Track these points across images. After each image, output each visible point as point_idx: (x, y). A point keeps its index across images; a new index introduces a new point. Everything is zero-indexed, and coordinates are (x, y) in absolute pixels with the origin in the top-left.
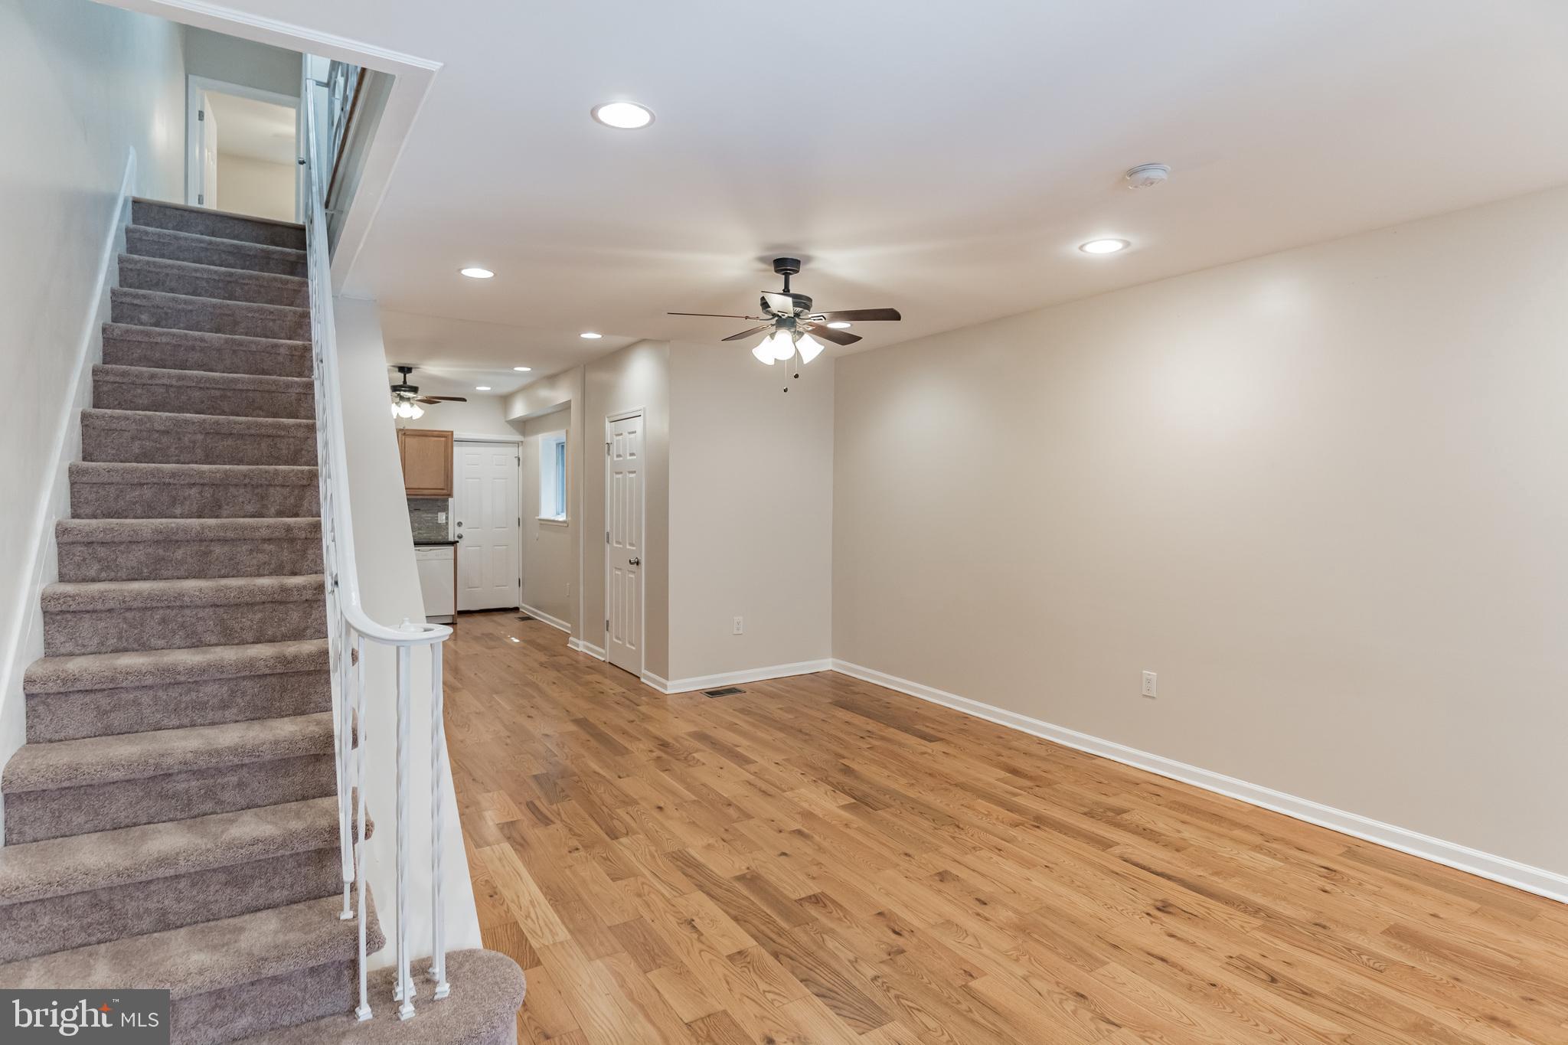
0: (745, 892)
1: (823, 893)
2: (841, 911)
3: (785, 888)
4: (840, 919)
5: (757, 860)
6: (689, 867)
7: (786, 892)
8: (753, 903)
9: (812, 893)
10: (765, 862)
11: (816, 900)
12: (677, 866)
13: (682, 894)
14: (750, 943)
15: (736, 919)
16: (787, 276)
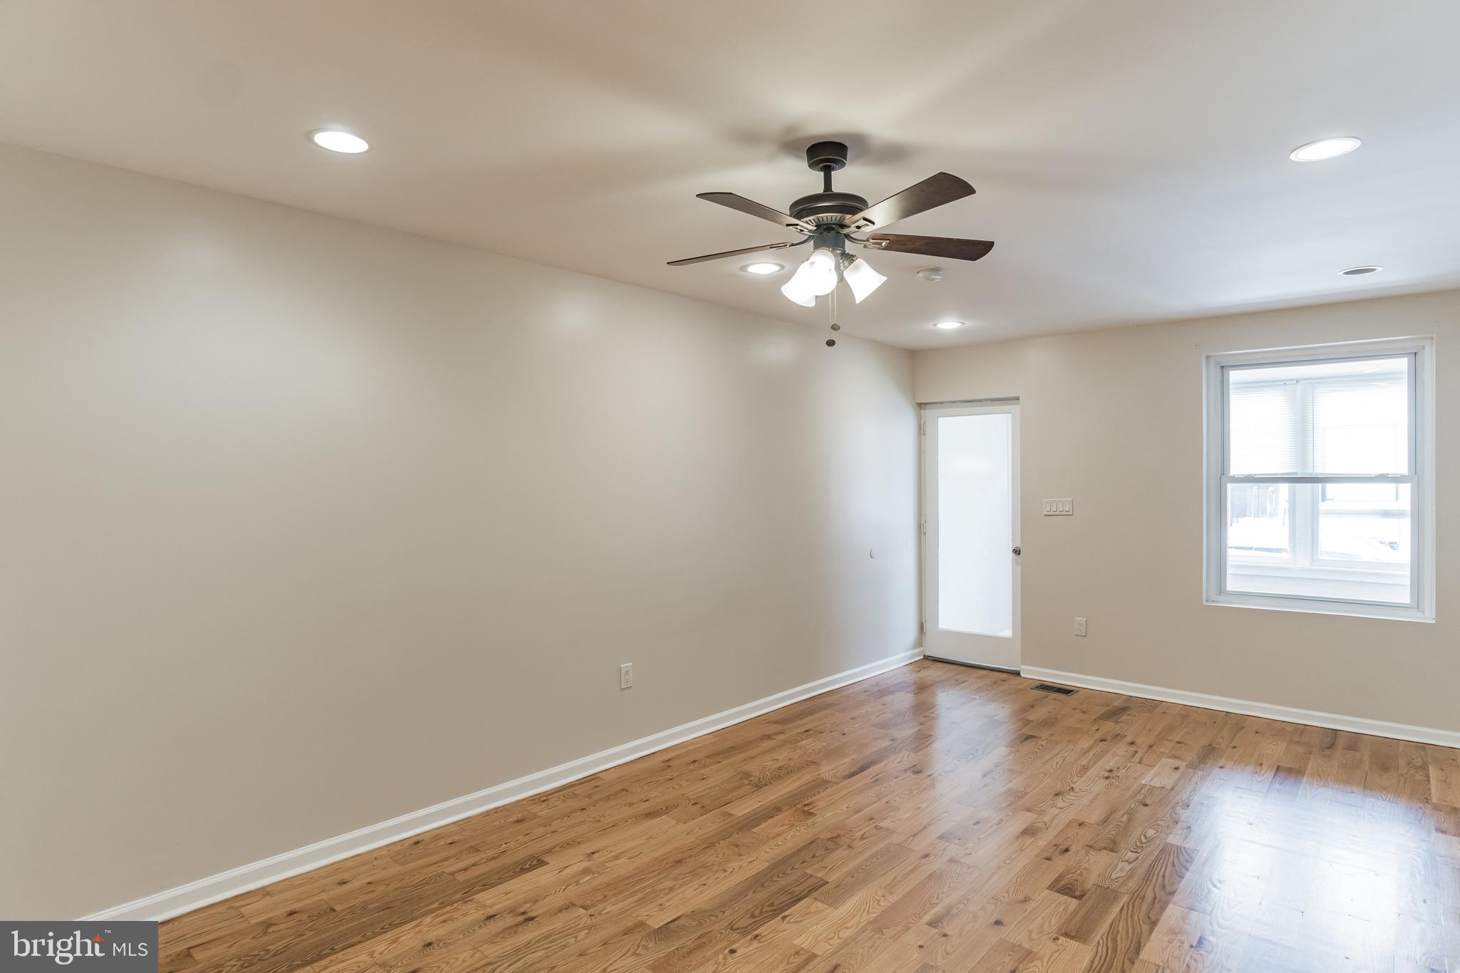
16: (827, 171)
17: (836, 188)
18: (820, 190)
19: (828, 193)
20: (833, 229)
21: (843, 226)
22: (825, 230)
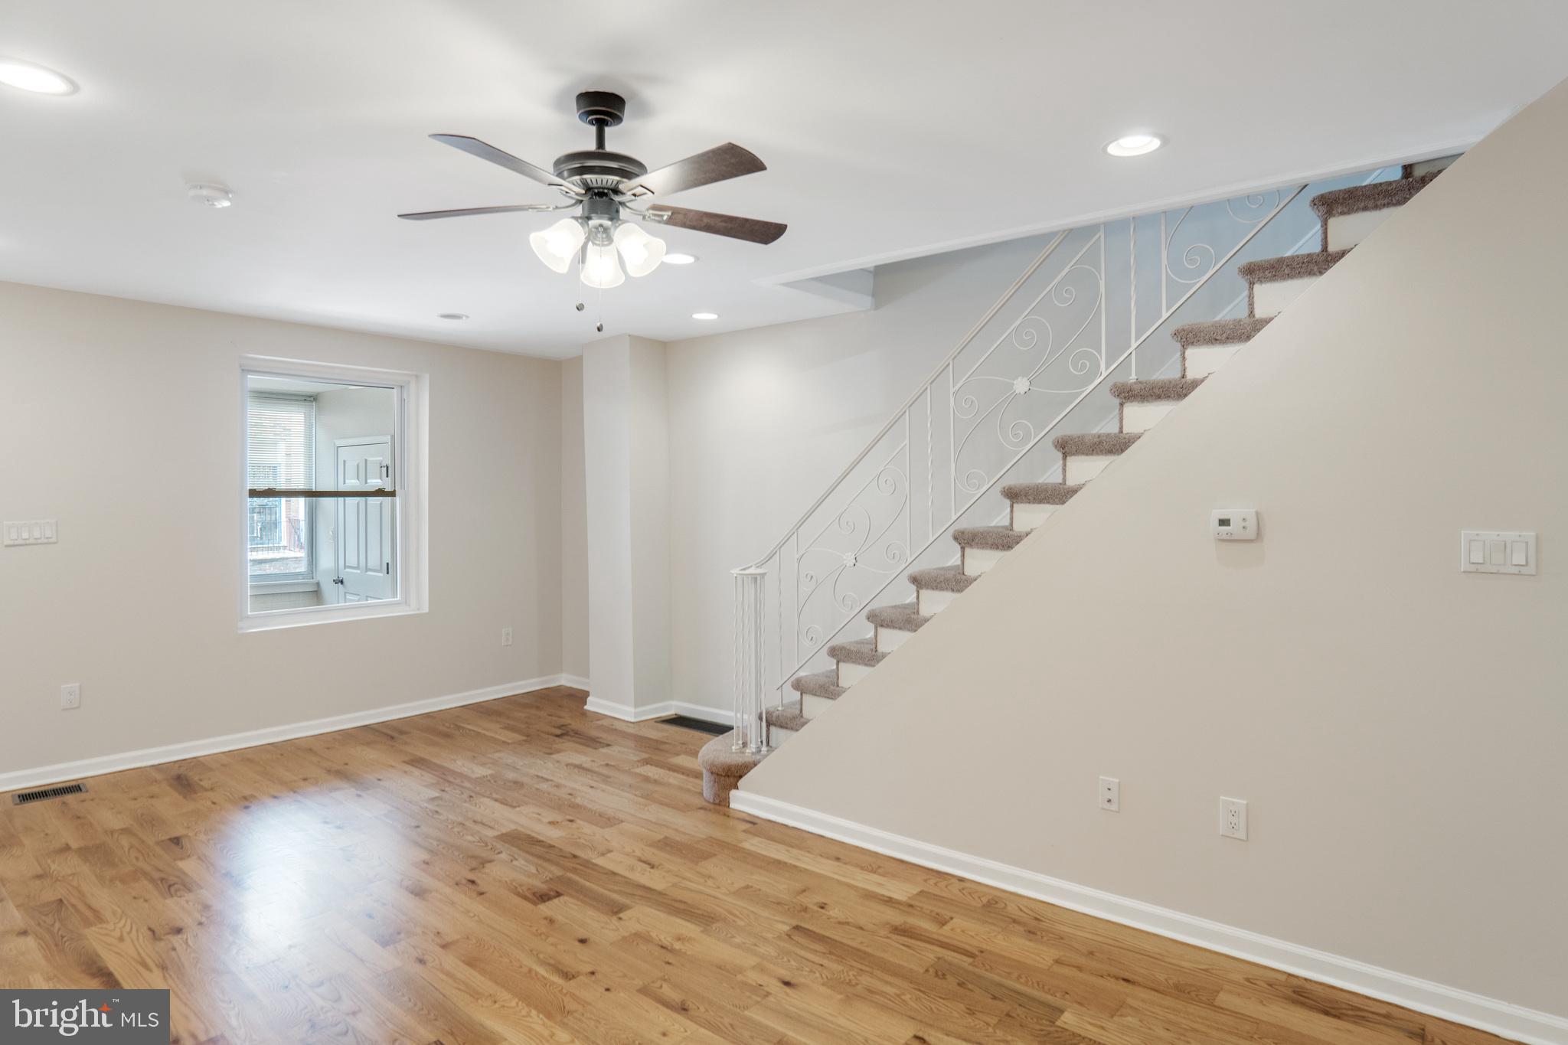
0: (615, 896)
1: (535, 904)
2: (519, 892)
3: (577, 905)
4: (521, 885)
5: (613, 930)
6: (684, 910)
7: (575, 901)
8: (603, 887)
9: (547, 903)
10: (603, 928)
11: (543, 897)
12: (698, 909)
13: (674, 885)
14: (600, 861)
15: (614, 874)
16: (601, 125)
17: (610, 147)
18: (591, 146)
19: (600, 154)
20: (606, 195)
21: (616, 191)
22: (596, 194)
